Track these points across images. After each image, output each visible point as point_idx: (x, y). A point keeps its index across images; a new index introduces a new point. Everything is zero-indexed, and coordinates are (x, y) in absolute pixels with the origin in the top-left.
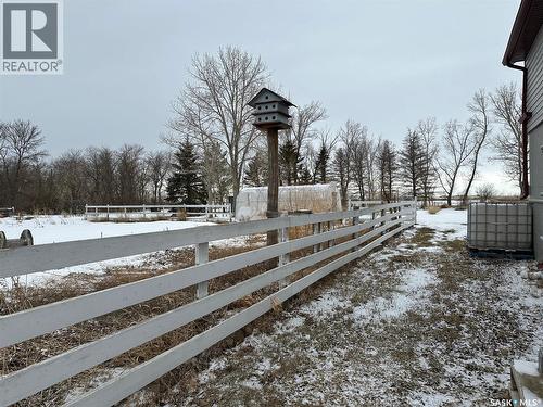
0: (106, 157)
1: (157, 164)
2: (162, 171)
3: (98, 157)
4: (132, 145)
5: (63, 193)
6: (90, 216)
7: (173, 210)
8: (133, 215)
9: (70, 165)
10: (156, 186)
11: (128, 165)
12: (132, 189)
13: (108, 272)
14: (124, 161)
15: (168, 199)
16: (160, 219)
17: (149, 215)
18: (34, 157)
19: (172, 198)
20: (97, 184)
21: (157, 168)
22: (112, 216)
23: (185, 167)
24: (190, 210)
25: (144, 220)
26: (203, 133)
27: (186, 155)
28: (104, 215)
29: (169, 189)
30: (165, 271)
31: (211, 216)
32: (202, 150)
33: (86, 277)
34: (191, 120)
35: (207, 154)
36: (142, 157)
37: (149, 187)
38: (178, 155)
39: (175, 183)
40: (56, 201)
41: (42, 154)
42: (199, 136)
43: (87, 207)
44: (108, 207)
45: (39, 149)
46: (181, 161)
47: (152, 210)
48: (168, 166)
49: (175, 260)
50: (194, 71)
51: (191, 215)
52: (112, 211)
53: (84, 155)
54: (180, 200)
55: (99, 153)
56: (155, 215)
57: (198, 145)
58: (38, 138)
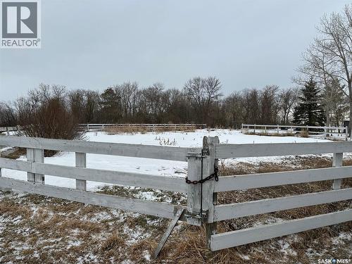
0: (254, 94)
1: (287, 97)
2: (290, 102)
3: (249, 95)
4: (271, 85)
5: (229, 117)
6: (244, 130)
7: (297, 129)
8: (270, 132)
9: (234, 100)
10: (285, 112)
11: (267, 99)
12: (269, 114)
13: (261, 164)
14: (265, 97)
15: (294, 122)
16: (289, 135)
17: (281, 132)
18: (216, 97)
19: (297, 121)
20: (248, 111)
21: (286, 101)
22: (257, 131)
23: (309, 99)
24: (310, 129)
25: (277, 135)
26: (325, 73)
27: (310, 90)
28: (252, 131)
29: (295, 115)
30: (296, 169)
31: (328, 135)
32: (324, 86)
33: (249, 165)
34: (317, 64)
35: (328, 88)
36: (277, 93)
37: (280, 114)
38: (304, 90)
39: (300, 111)
40: (225, 121)
41: (220, 95)
42: (322, 76)
43: (243, 125)
44: (255, 125)
45: (219, 92)
46: (306, 95)
47: (282, 129)
48: (295, 98)
49: (303, 163)
50: (322, 28)
51: (312, 134)
52: (257, 128)
53: (242, 94)
54: (303, 123)
55: (250, 92)
56: (285, 132)
57: (321, 82)
58: (218, 86)
